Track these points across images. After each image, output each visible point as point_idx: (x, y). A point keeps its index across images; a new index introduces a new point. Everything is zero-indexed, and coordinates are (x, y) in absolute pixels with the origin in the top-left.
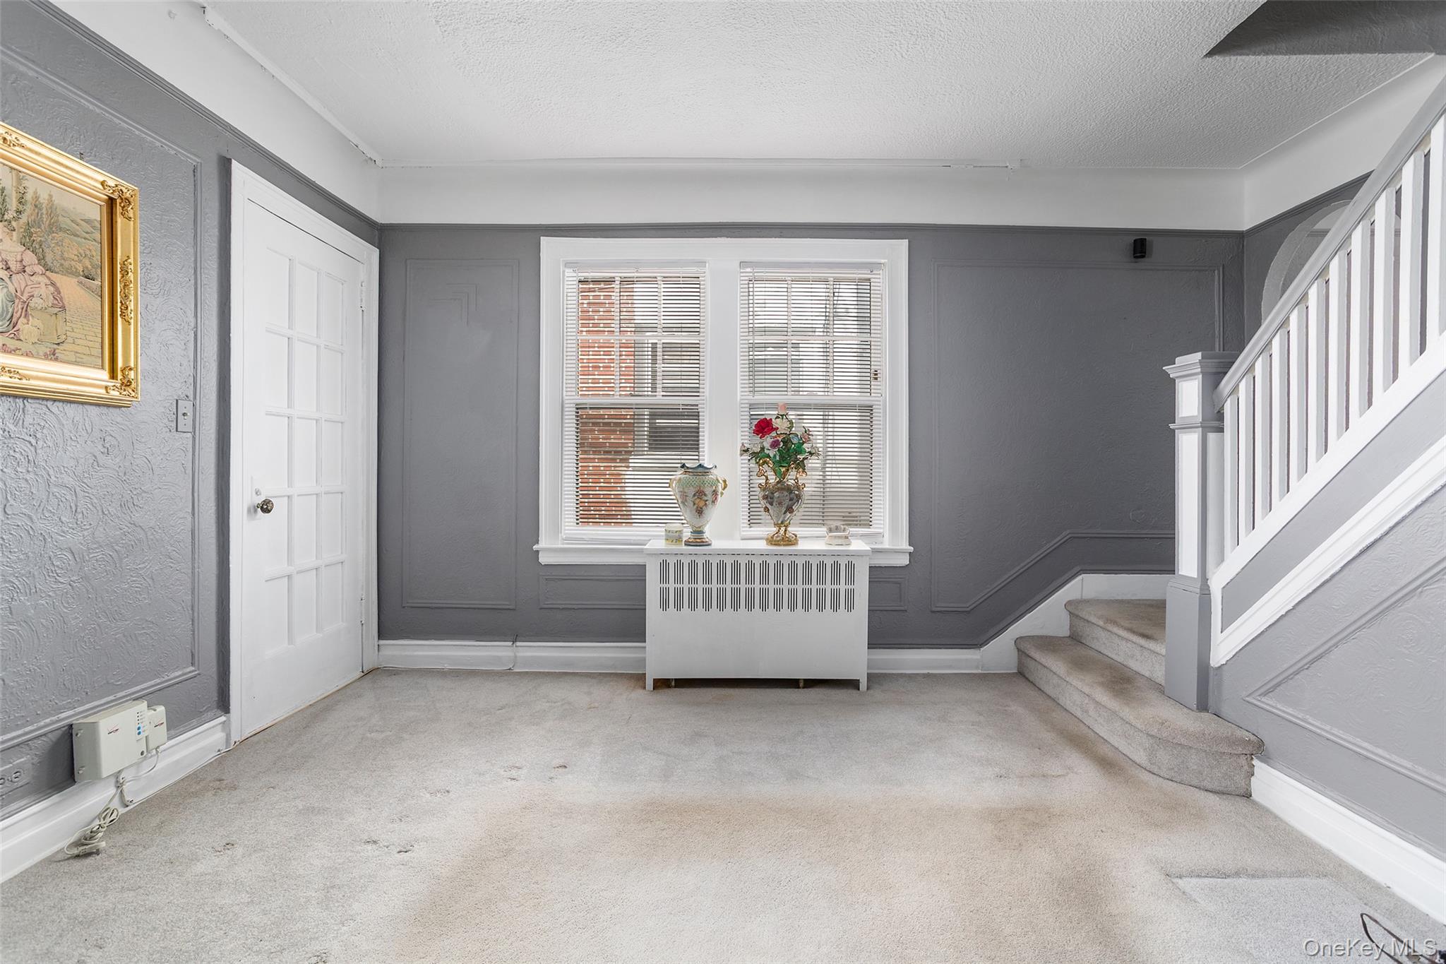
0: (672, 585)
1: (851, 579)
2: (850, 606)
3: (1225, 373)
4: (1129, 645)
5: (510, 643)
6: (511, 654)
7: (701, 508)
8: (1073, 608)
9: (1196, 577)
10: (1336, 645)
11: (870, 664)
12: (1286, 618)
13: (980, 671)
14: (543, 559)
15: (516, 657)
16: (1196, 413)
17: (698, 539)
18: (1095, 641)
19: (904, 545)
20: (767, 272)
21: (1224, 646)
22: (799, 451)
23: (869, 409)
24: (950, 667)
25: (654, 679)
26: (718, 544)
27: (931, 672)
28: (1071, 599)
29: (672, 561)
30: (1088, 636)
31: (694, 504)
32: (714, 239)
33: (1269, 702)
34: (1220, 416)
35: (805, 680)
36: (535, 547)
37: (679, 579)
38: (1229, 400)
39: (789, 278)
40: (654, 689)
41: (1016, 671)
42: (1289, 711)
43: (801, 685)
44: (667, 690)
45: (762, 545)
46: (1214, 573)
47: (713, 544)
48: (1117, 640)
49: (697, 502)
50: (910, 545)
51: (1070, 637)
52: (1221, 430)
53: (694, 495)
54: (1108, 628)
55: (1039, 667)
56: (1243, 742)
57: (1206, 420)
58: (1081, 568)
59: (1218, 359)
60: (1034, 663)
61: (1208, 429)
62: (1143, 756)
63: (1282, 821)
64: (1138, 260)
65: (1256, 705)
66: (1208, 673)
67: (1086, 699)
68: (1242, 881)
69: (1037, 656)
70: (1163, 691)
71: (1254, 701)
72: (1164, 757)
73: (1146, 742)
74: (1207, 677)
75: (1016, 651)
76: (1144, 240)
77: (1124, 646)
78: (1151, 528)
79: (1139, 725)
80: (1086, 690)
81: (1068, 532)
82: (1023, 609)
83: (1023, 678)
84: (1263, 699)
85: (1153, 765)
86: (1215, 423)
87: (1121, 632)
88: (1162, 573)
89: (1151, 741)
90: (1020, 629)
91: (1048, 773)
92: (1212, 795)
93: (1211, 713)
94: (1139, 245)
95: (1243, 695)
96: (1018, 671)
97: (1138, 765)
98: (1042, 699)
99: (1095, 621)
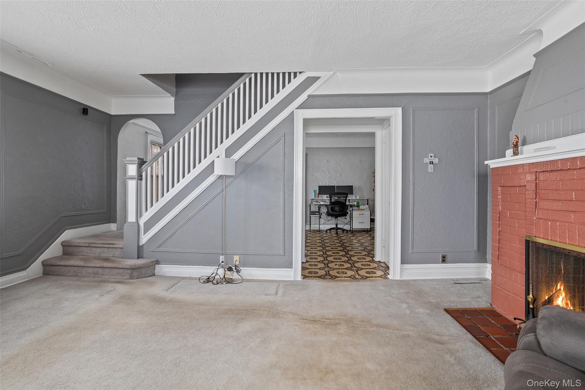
3: (143, 164)
4: (101, 249)
8: (65, 245)
9: (135, 221)
13: (27, 280)
16: (135, 175)
18: (82, 252)
21: (144, 239)
28: (63, 241)
30: (77, 252)
33: (160, 249)
34: (141, 176)
38: (144, 172)
42: (164, 249)
46: (140, 219)
48: (94, 249)
51: (63, 255)
52: (141, 180)
54: (91, 246)
55: (62, 268)
56: (152, 262)
57: (138, 177)
58: (66, 228)
59: (141, 160)
60: (58, 267)
61: (138, 179)
62: (128, 276)
63: (165, 276)
64: (84, 115)
65: (156, 251)
66: (140, 247)
67: (97, 269)
68: (176, 286)
69: (63, 263)
70: (123, 258)
71: (155, 250)
72: (135, 273)
73: (129, 271)
74: (140, 249)
75: (42, 266)
76: (87, 109)
77: (98, 250)
78: (88, 210)
79: (128, 267)
80: (98, 265)
81: (62, 214)
82: (44, 248)
83: (50, 276)
84: (158, 249)
85: (132, 277)
86: (140, 178)
87: (99, 245)
88: (111, 223)
89: (131, 270)
90: (43, 257)
91: (111, 290)
92: (149, 277)
93: (141, 258)
94: (86, 111)
95: (151, 250)
96: (43, 274)
97: (126, 279)
98: (70, 278)
99: (82, 245)
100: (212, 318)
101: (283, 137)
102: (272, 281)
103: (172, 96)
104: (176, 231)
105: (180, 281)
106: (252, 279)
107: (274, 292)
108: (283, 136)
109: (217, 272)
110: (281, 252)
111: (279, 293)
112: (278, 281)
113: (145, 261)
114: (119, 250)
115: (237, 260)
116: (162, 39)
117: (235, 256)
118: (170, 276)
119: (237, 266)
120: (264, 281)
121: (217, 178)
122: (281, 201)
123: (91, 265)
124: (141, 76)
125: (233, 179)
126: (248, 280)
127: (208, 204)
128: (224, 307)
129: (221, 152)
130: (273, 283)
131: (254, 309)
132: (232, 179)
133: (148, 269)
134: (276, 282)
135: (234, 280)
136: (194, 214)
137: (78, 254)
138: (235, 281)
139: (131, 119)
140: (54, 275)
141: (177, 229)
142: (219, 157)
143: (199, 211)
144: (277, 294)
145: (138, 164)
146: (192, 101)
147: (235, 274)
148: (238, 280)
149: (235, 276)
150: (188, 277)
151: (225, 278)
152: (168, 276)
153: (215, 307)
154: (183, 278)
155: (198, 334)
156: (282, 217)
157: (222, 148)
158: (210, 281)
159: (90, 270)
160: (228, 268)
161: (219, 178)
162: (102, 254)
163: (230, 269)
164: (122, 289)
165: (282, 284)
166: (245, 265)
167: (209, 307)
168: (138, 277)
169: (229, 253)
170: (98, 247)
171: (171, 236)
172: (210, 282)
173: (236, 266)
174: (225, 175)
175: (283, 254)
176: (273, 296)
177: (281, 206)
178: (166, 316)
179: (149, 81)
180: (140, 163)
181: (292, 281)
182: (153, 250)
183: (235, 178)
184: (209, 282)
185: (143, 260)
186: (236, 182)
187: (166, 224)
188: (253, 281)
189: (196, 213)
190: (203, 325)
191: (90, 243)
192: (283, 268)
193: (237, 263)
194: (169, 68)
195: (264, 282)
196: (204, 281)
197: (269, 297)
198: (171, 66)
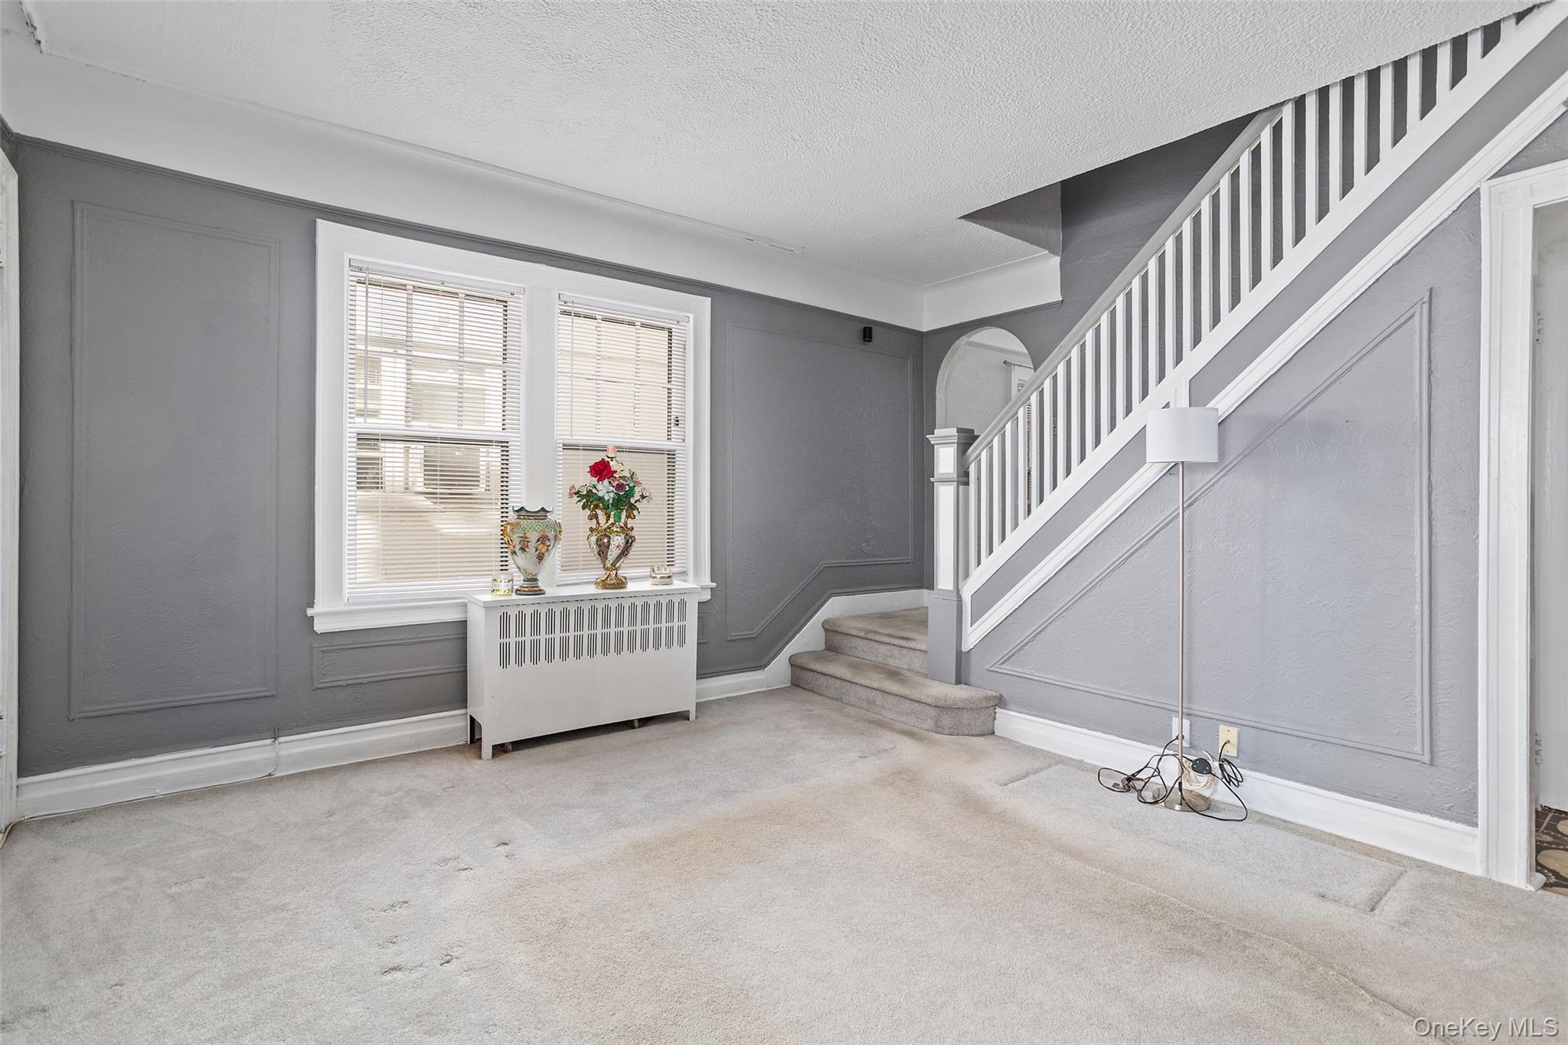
0: (513, 640)
1: (683, 616)
2: (682, 642)
3: (972, 444)
4: (888, 648)
5: (269, 741)
6: (272, 755)
7: (543, 554)
8: (830, 629)
9: (952, 589)
10: (1050, 623)
11: (699, 693)
12: (1018, 610)
13: (765, 689)
14: (320, 627)
15: (278, 757)
16: (952, 471)
17: (531, 587)
18: (854, 649)
19: (707, 581)
20: (585, 309)
21: (972, 636)
22: (630, 493)
23: (671, 455)
24: (742, 689)
25: (493, 746)
26: (551, 592)
27: (730, 695)
28: (826, 618)
29: (513, 613)
30: (846, 646)
31: (537, 550)
32: (533, 264)
33: (1007, 668)
34: (967, 474)
35: (640, 720)
36: (310, 612)
37: (520, 632)
38: (973, 464)
39: (600, 317)
40: (493, 757)
41: (790, 684)
42: (1018, 670)
43: (636, 725)
44: (506, 755)
45: (592, 590)
46: (963, 586)
47: (547, 593)
48: (876, 645)
49: (539, 548)
50: (712, 581)
51: (826, 649)
52: (967, 484)
53: (538, 540)
54: (869, 637)
55: (818, 676)
56: (988, 699)
57: (958, 476)
58: (832, 591)
59: (967, 433)
60: (811, 674)
61: (959, 483)
62: (929, 724)
63: (1018, 742)
64: (866, 343)
65: (997, 672)
66: (963, 656)
67: (874, 693)
68: (1032, 777)
69: (818, 667)
70: (926, 676)
71: (996, 669)
72: (947, 720)
73: (933, 712)
74: (962, 659)
75: (790, 667)
76: (870, 328)
77: (883, 649)
78: (874, 556)
79: (929, 701)
80: (875, 685)
81: (824, 562)
82: (793, 631)
83: (800, 689)
84: (1003, 667)
85: (938, 728)
86: (964, 479)
87: (883, 639)
88: (923, 588)
89: (937, 710)
90: (793, 648)
91: (885, 748)
92: (978, 737)
93: (966, 684)
94: (867, 332)
95: (988, 667)
96: (792, 683)
97: (927, 730)
98: (829, 702)
99: (855, 633)
100: (1093, 908)
101: (1426, 307)
102: (1371, 851)
103: (1053, 252)
104: (1047, 623)
105: (1049, 766)
106: (1286, 821)
107: (1362, 893)
108: (1426, 299)
109: (1158, 764)
110: (1418, 748)
111: (1386, 908)
112: (1398, 859)
113: (969, 693)
114: (922, 656)
115: (1229, 742)
116: (977, 106)
117: (1223, 728)
118: (1028, 747)
119: (1229, 763)
120: (1334, 838)
121: (1164, 472)
122: (1417, 553)
123: (863, 682)
124: (963, 221)
125: (1216, 476)
126: (1265, 820)
127: (1136, 554)
128: (1143, 887)
129: (1176, 390)
130: (1374, 860)
131: (1245, 933)
132: (1212, 475)
133: (977, 716)
134: (1389, 860)
135: (1215, 806)
136: (1096, 581)
137: (849, 653)
138: (1218, 810)
139: (963, 335)
140: (806, 689)
141: (1051, 620)
142: (1169, 407)
143: (1109, 571)
144: (1376, 912)
145: (958, 443)
146: (1108, 252)
147: (1221, 786)
148: (1230, 808)
149: (1221, 793)
150: (1076, 760)
151: (1180, 789)
152: (1025, 745)
153: (1113, 876)
154: (1061, 760)
155: (1028, 941)
156: (1418, 614)
157: (1179, 378)
158: (1135, 788)
159: (863, 693)
160: (1194, 762)
161: (1170, 472)
162: (889, 659)
163: (1201, 766)
164: (908, 751)
165: (1412, 877)
166: (1258, 765)
167: (1096, 870)
168: (952, 730)
169: (1201, 714)
170: (882, 643)
171: (1036, 635)
172: (1133, 790)
173: (1223, 761)
174: (1182, 462)
175: (1426, 758)
176: (1352, 911)
177: (1415, 571)
178: (971, 855)
179: (986, 229)
180: (963, 441)
181: (1474, 879)
182: (992, 669)
183: (1223, 469)
184: (1128, 791)
185: (966, 690)
186: (1228, 482)
187: (1024, 603)
188: (1285, 829)
189: (1100, 578)
190: (1055, 922)
191: (868, 631)
192: (1428, 814)
193: (1231, 751)
194: (1019, 179)
195: (1334, 844)
196: (1115, 785)
197: (1332, 907)
198: (1021, 171)
